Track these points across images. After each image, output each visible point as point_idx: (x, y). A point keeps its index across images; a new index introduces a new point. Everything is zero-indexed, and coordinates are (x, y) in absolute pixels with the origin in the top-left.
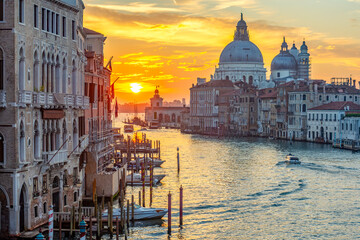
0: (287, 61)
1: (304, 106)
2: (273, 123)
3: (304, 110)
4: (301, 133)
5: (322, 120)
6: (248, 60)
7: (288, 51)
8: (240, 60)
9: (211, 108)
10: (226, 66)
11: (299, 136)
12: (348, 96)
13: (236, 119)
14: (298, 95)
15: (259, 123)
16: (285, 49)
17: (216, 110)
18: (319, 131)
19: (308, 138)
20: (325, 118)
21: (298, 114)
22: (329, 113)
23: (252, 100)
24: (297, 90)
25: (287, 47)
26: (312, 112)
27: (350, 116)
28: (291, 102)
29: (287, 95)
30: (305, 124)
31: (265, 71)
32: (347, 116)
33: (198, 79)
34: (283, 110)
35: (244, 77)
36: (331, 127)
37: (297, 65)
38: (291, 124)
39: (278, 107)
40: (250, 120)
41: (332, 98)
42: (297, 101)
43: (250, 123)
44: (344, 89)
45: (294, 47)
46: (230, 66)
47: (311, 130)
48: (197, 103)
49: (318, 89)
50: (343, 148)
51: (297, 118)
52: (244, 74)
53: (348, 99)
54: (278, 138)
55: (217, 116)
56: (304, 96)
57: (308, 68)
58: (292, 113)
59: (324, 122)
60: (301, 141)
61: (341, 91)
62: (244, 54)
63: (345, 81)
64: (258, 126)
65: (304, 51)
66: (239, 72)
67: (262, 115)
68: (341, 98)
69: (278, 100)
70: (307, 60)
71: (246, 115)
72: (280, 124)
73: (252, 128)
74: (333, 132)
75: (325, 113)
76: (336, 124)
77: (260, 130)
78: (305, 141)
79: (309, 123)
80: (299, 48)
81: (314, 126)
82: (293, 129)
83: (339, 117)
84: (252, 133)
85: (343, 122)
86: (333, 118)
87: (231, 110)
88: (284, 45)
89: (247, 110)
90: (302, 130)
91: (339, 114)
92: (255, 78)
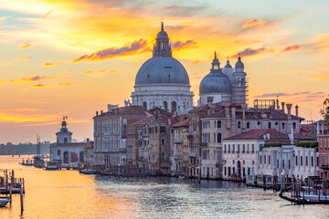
0: (219, 83)
1: (219, 135)
2: (186, 158)
3: (219, 141)
4: (215, 169)
5: (238, 152)
6: (169, 81)
7: (220, 70)
8: (160, 81)
9: (118, 142)
10: (143, 89)
11: (214, 174)
12: (273, 123)
13: (146, 155)
14: (212, 122)
15: (172, 159)
16: (216, 68)
17: (123, 143)
18: (236, 166)
19: (224, 176)
20: (241, 150)
21: (213, 145)
22: (246, 143)
23: (163, 130)
24: (211, 116)
25: (218, 64)
26: (227, 143)
27: (269, 146)
28: (205, 131)
29: (200, 122)
30: (220, 157)
31: (192, 96)
32: (265, 146)
33: (109, 106)
34: (196, 141)
35: (165, 103)
36: (249, 160)
37: (231, 87)
38: (205, 158)
39: (190, 137)
40: (161, 155)
41: (254, 124)
42: (211, 130)
43: (161, 160)
44: (268, 114)
45: (228, 66)
46: (148, 89)
47: (227, 166)
48: (101, 135)
49: (236, 113)
50: (256, 186)
51: (212, 151)
52: (165, 99)
53: (273, 126)
54: (192, 177)
55: (124, 152)
56: (219, 122)
57: (244, 91)
58: (206, 145)
59: (241, 154)
60: (216, 179)
61: (264, 116)
62: (165, 73)
63: (271, 103)
64: (170, 163)
65: (239, 70)
66: (158, 96)
67: (174, 148)
68: (265, 124)
69: (191, 128)
70: (243, 81)
71: (156, 149)
72: (193, 159)
73: (163, 165)
74: (251, 166)
75: (241, 143)
76: (254, 156)
77: (173, 168)
78: (220, 179)
79: (225, 156)
80: (233, 66)
81: (230, 161)
82: (207, 165)
83: (257, 148)
84: (164, 172)
85: (261, 153)
86: (251, 150)
87: (140, 143)
88: (216, 62)
89: (157, 142)
90: (217, 165)
91: (256, 144)
92: (179, 103)
